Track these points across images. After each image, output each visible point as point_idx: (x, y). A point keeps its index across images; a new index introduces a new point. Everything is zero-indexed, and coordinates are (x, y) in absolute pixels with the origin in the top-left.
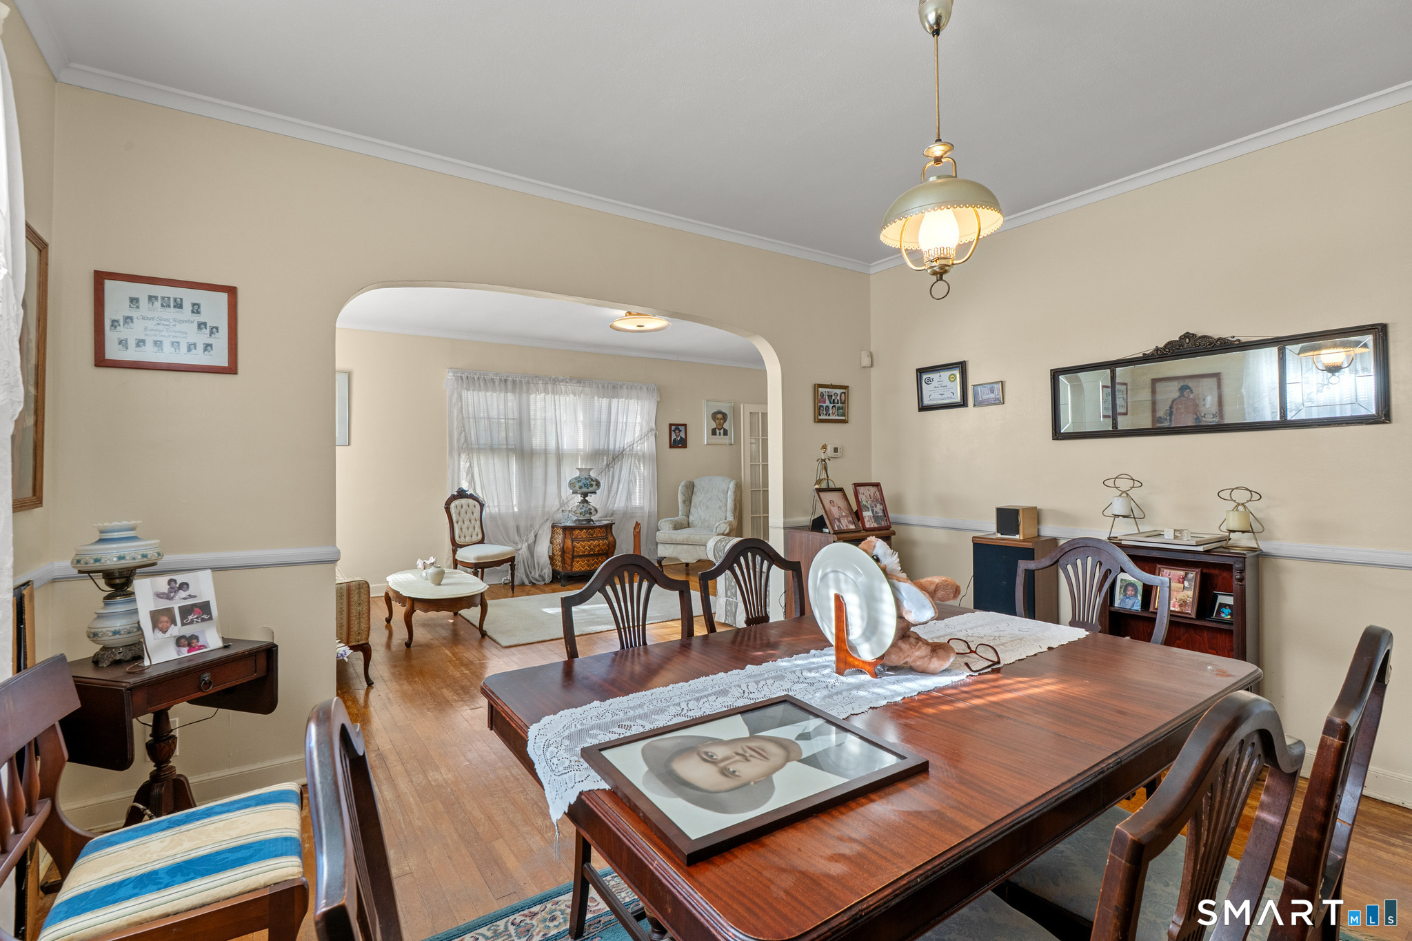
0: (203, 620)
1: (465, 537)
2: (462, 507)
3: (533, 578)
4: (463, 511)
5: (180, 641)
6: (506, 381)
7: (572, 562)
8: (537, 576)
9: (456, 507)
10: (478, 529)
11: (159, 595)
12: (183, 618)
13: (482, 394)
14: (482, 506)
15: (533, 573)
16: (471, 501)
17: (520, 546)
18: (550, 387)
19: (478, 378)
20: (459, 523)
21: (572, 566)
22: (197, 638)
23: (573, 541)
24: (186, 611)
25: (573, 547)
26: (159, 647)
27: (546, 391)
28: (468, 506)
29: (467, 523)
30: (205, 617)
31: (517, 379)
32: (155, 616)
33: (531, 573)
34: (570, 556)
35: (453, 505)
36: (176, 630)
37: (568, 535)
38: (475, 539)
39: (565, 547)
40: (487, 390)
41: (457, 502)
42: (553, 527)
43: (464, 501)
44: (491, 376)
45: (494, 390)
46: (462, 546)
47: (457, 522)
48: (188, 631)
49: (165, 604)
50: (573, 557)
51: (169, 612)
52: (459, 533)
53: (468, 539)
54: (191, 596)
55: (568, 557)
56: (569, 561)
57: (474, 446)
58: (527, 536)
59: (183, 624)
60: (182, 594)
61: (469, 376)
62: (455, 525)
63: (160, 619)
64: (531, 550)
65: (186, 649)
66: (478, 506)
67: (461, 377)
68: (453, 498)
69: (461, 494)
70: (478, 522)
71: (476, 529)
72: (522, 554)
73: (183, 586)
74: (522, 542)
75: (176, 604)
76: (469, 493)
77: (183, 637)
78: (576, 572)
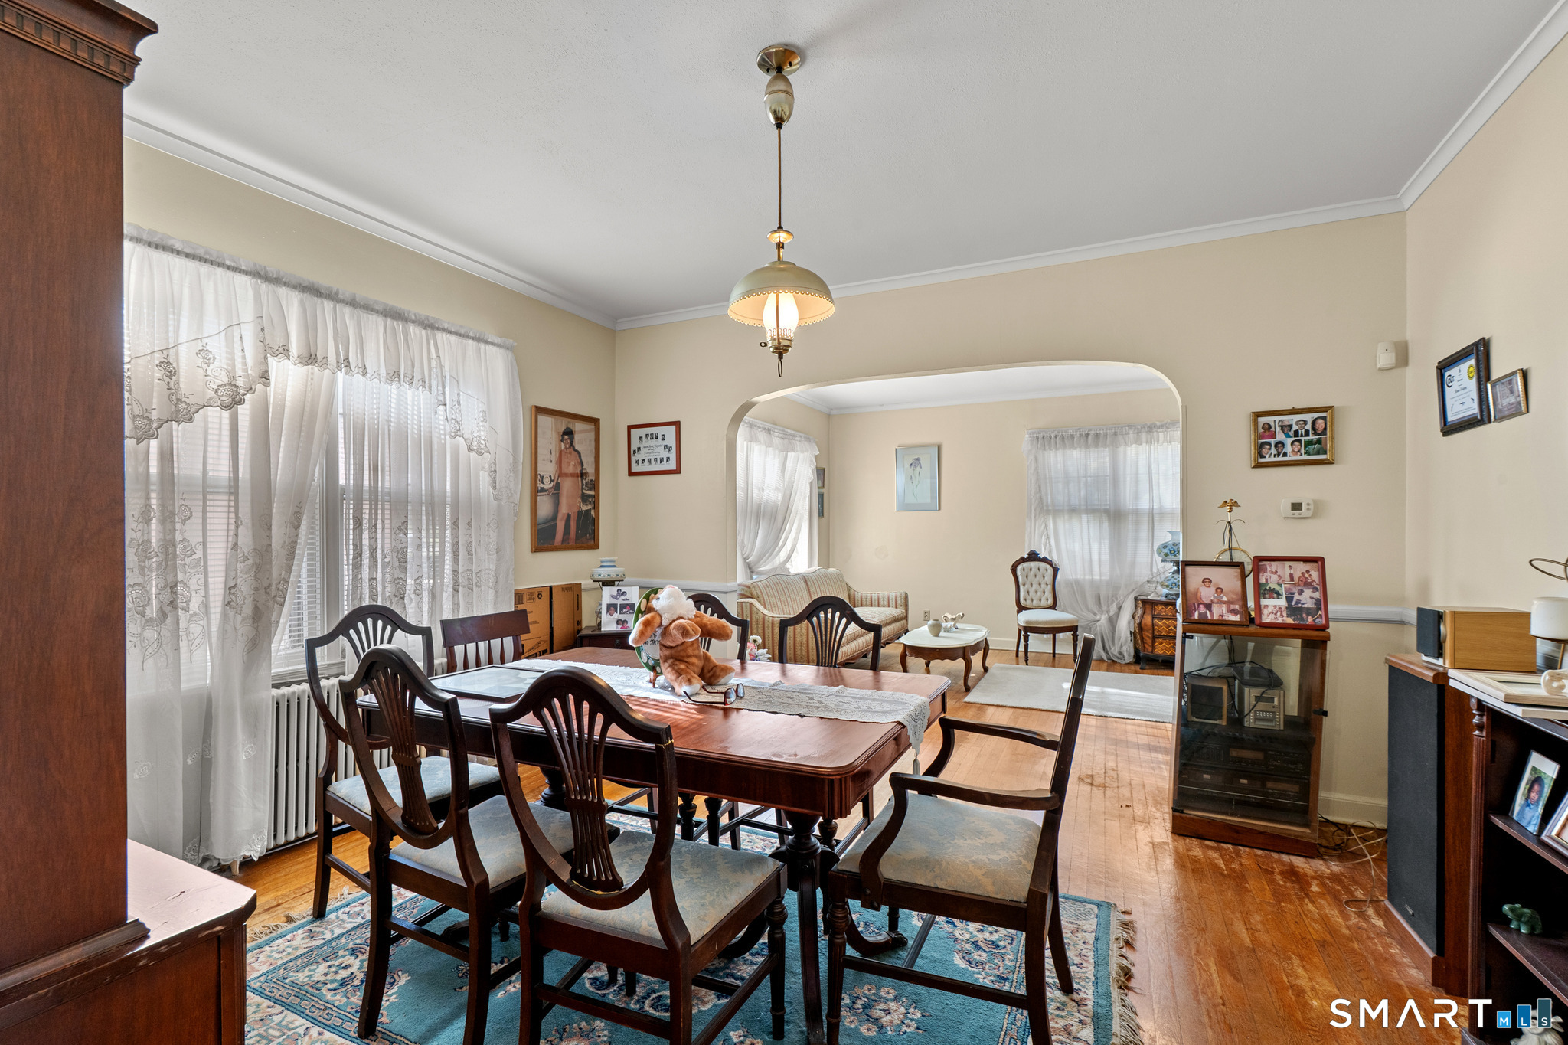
0: (630, 613)
1: (1032, 600)
2: (1031, 569)
3: (1112, 654)
4: (1031, 574)
5: (618, 622)
6: (1087, 435)
7: (1153, 642)
8: (1116, 653)
9: (1024, 569)
10: (1049, 594)
11: (612, 596)
12: (621, 610)
13: (1060, 452)
14: (1056, 570)
15: (1113, 649)
16: (1042, 565)
17: (1098, 617)
18: (1144, 436)
19: (1056, 437)
20: (1026, 586)
21: (1153, 648)
22: (627, 622)
23: (1153, 618)
24: (623, 607)
25: (1153, 625)
26: (608, 623)
27: (1138, 442)
28: (1039, 569)
29: (1035, 586)
30: (631, 611)
31: (1101, 432)
32: (609, 606)
33: (1111, 649)
34: (1150, 636)
35: (1019, 568)
36: (616, 616)
37: (1148, 610)
38: (1043, 603)
39: (1143, 623)
40: (1064, 447)
41: (1025, 565)
42: (1136, 599)
43: (1033, 564)
44: (1071, 432)
45: (1073, 447)
46: (1026, 609)
47: (1024, 585)
48: (623, 617)
49: (614, 601)
50: (1154, 638)
51: (615, 606)
52: (1025, 596)
53: (1035, 603)
54: (627, 599)
55: (1148, 637)
56: (1149, 641)
57: (1050, 508)
58: (1108, 606)
59: (620, 613)
60: (623, 597)
61: (1045, 435)
62: (1021, 587)
63: (611, 608)
64: (1113, 622)
65: (620, 626)
66: (1051, 571)
67: (1037, 438)
68: (1023, 560)
69: (1033, 556)
70: (1050, 587)
71: (1046, 593)
72: (1100, 626)
73: (624, 593)
74: (1102, 612)
75: (619, 602)
76: (1042, 556)
77: (620, 620)
78: (1159, 656)
